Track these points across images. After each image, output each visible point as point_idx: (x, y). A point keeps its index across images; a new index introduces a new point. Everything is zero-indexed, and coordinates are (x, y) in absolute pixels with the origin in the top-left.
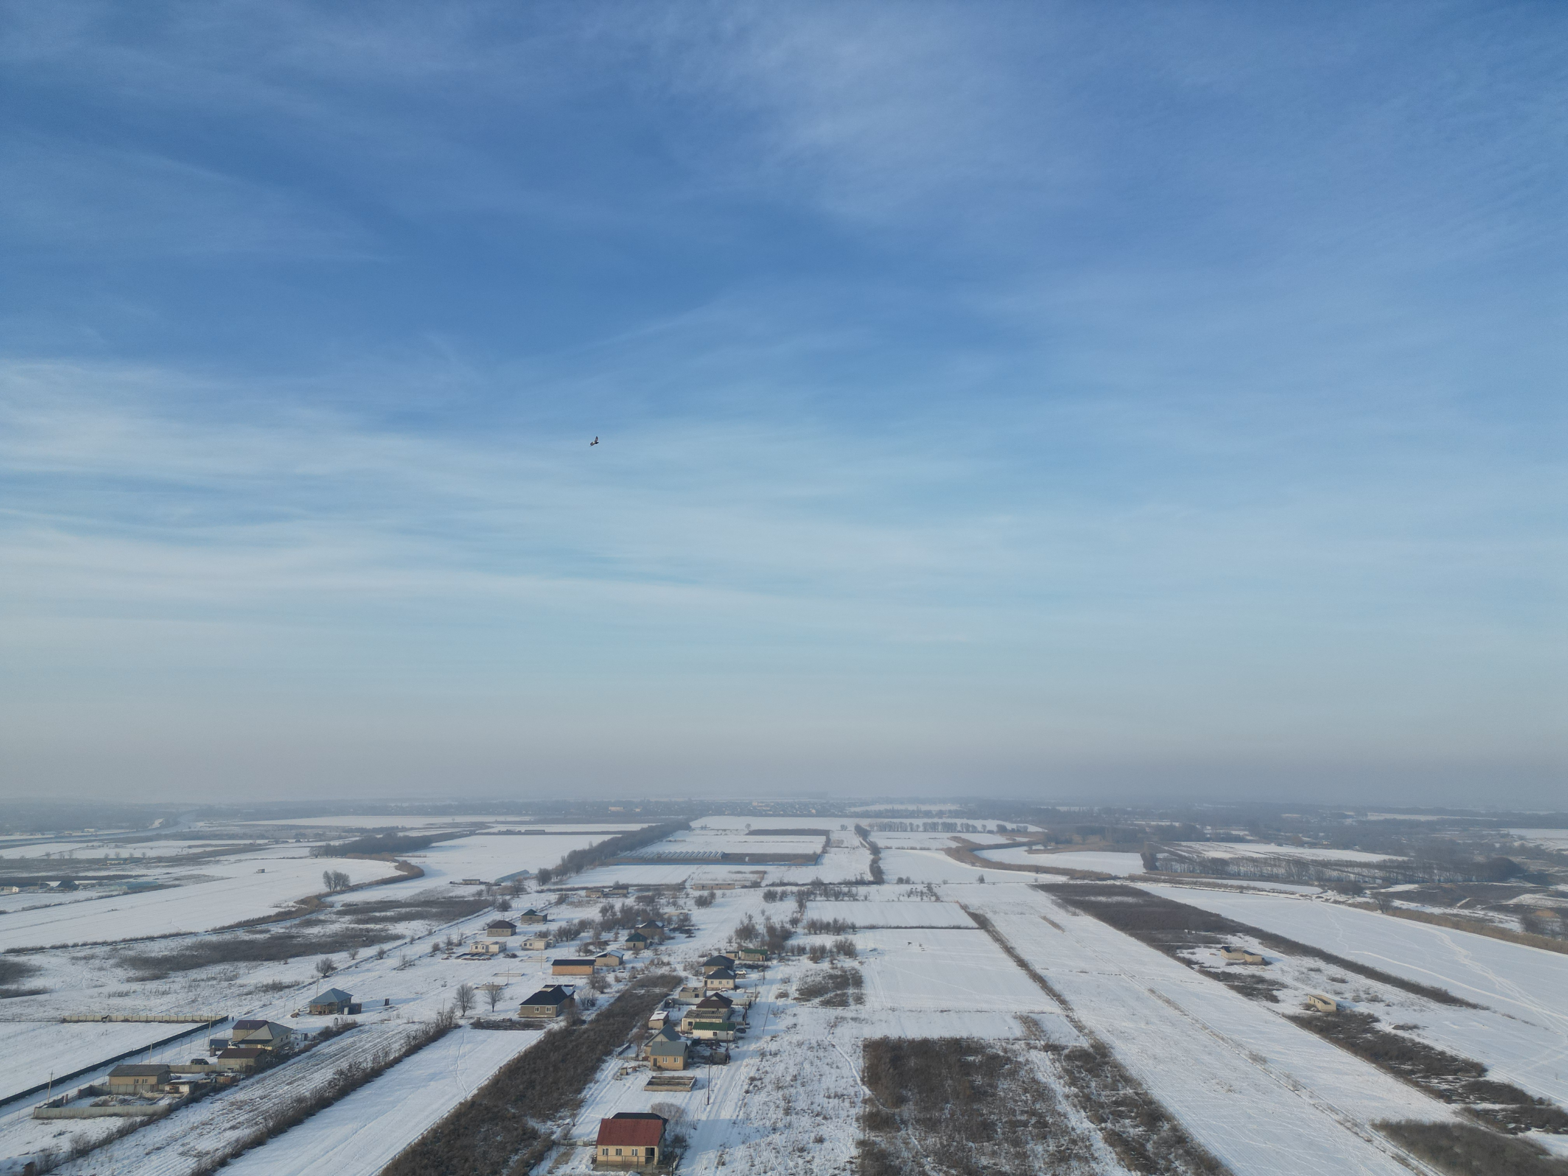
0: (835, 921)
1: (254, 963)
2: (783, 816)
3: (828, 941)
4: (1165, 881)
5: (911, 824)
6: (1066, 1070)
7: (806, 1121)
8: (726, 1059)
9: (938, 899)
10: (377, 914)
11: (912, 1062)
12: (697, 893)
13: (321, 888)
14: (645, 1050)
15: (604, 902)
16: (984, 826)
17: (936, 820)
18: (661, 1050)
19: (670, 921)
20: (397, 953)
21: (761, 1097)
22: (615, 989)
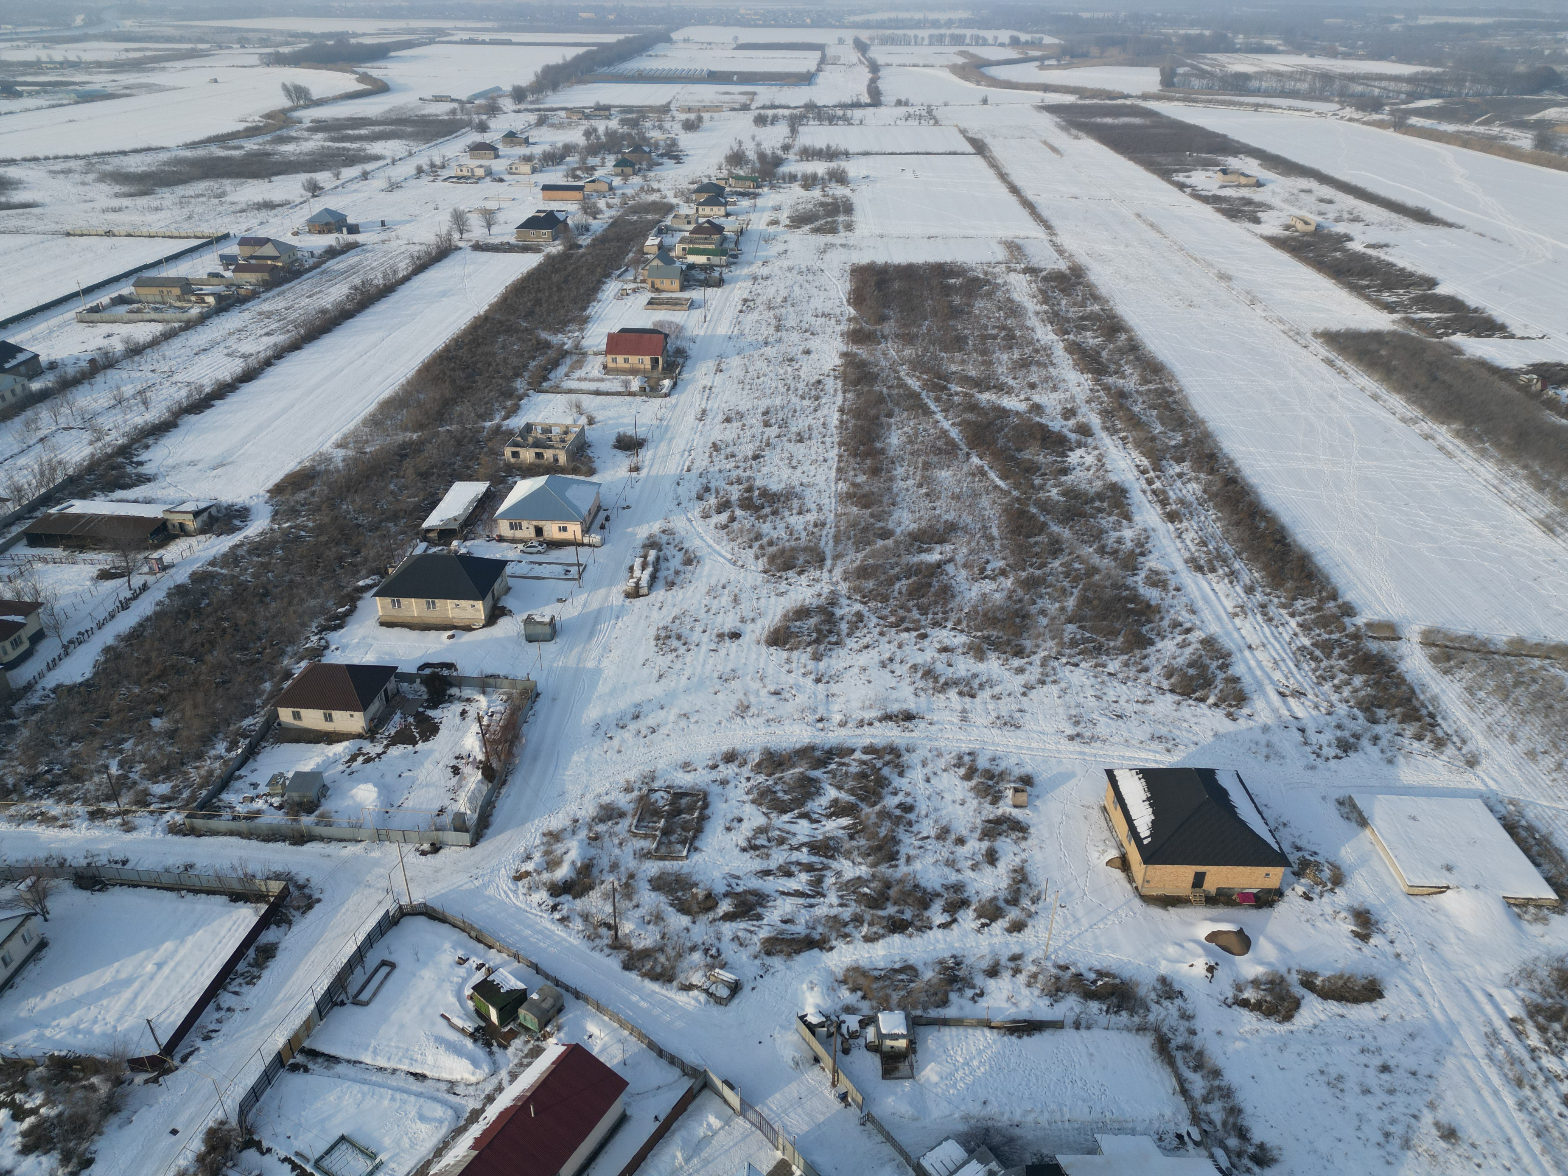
0: (828, 147)
1: (238, 181)
2: (774, 26)
3: (820, 168)
4: (1178, 100)
5: (916, 37)
6: (1040, 291)
7: (795, 337)
8: (720, 283)
9: (936, 123)
10: (350, 132)
11: (896, 285)
12: (684, 116)
13: (283, 102)
14: (643, 273)
15: (586, 124)
16: (996, 38)
17: (943, 31)
18: (657, 273)
19: (656, 146)
20: (381, 174)
21: (755, 316)
22: (607, 215)
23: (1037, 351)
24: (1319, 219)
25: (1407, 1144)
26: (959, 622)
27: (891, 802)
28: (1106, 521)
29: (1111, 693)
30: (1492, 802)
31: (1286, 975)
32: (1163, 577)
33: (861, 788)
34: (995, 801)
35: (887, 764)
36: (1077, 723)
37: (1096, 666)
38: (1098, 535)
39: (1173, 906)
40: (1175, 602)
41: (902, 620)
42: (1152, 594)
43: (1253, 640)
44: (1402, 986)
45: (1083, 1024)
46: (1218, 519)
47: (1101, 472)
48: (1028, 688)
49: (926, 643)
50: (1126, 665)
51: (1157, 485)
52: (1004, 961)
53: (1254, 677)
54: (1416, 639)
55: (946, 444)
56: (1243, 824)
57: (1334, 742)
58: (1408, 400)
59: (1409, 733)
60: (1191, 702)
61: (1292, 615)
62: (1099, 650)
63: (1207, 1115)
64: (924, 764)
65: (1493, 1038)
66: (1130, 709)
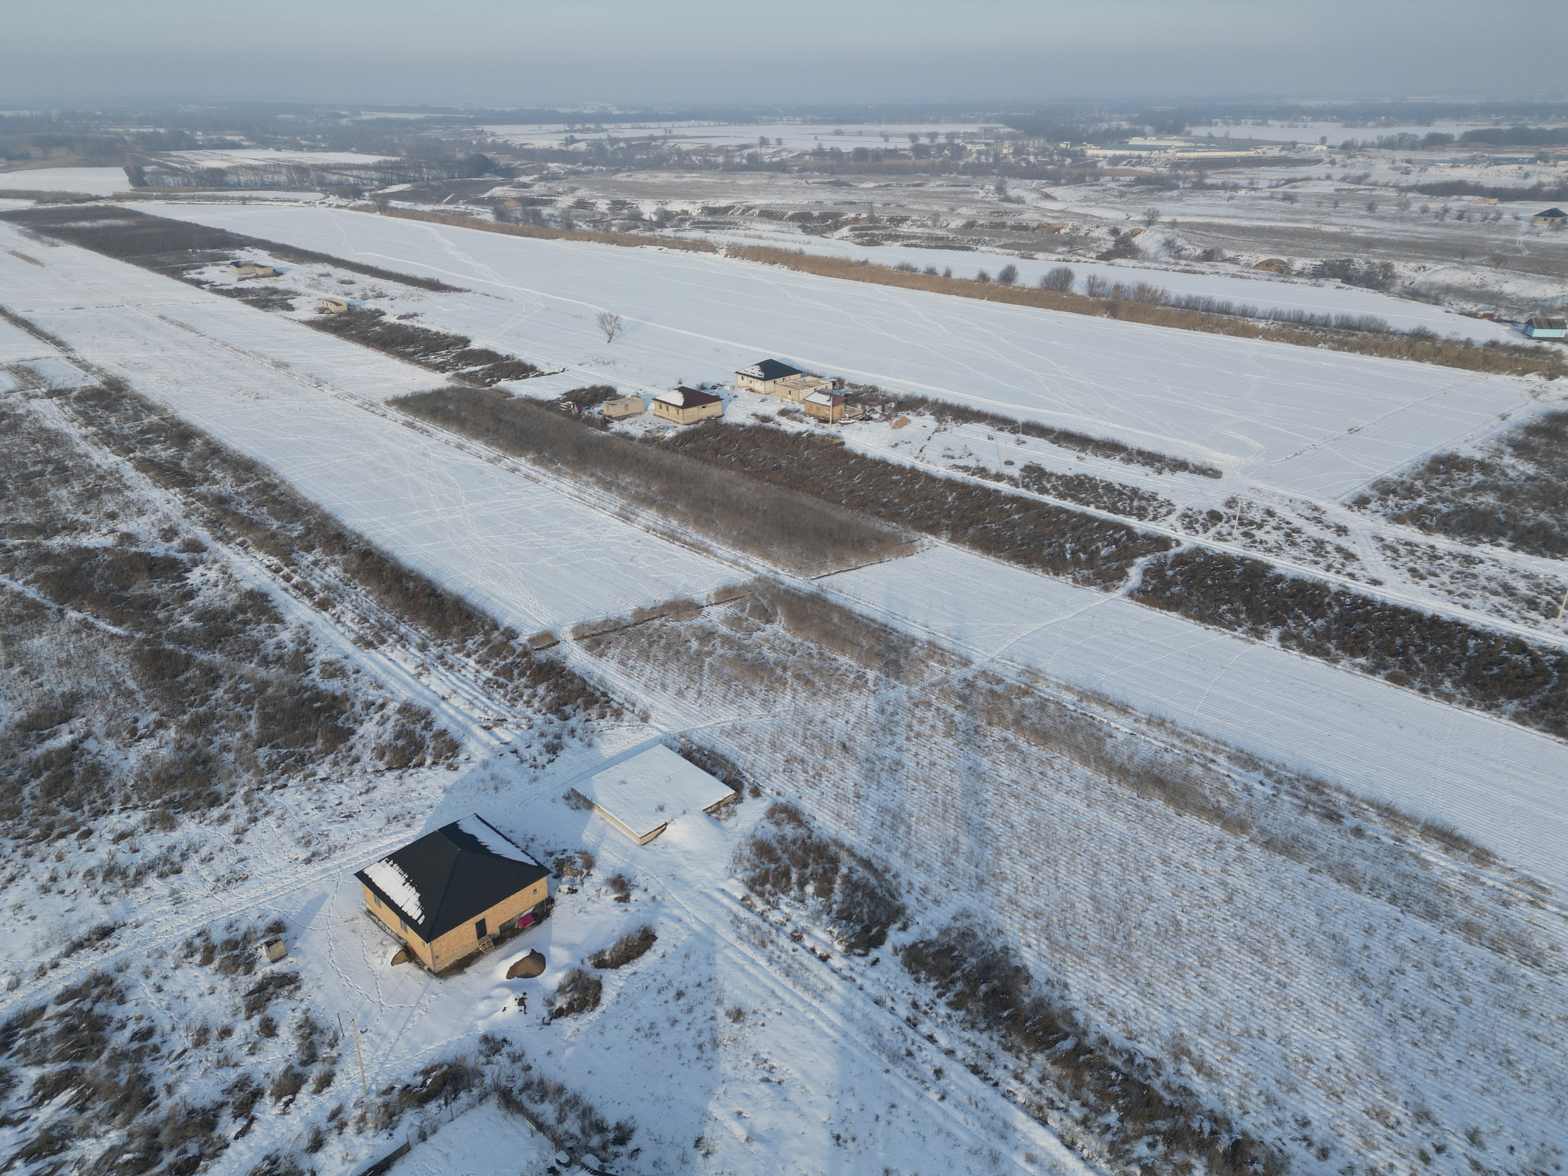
6: (78, 412)
23: (102, 478)
24: (348, 299)
25: (715, 1044)
26: (127, 799)
27: (120, 1040)
28: (257, 632)
29: (332, 797)
30: (669, 741)
31: (581, 967)
32: (338, 666)
33: (72, 1046)
34: (249, 968)
35: (98, 999)
36: (308, 843)
37: (305, 778)
38: (255, 647)
39: (468, 965)
40: (359, 684)
41: (50, 827)
42: (334, 686)
43: (444, 691)
44: (665, 920)
45: (428, 1130)
46: (369, 592)
47: (232, 585)
48: (240, 834)
49: (93, 840)
50: (336, 763)
51: (296, 579)
52: (324, 1126)
53: (458, 723)
54: (570, 637)
55: (26, 607)
56: (499, 857)
57: (543, 750)
58: (486, 443)
59: (594, 716)
60: (411, 771)
61: (468, 656)
62: (302, 761)
63: (566, 1133)
64: (147, 975)
65: (737, 921)
66: (355, 804)
